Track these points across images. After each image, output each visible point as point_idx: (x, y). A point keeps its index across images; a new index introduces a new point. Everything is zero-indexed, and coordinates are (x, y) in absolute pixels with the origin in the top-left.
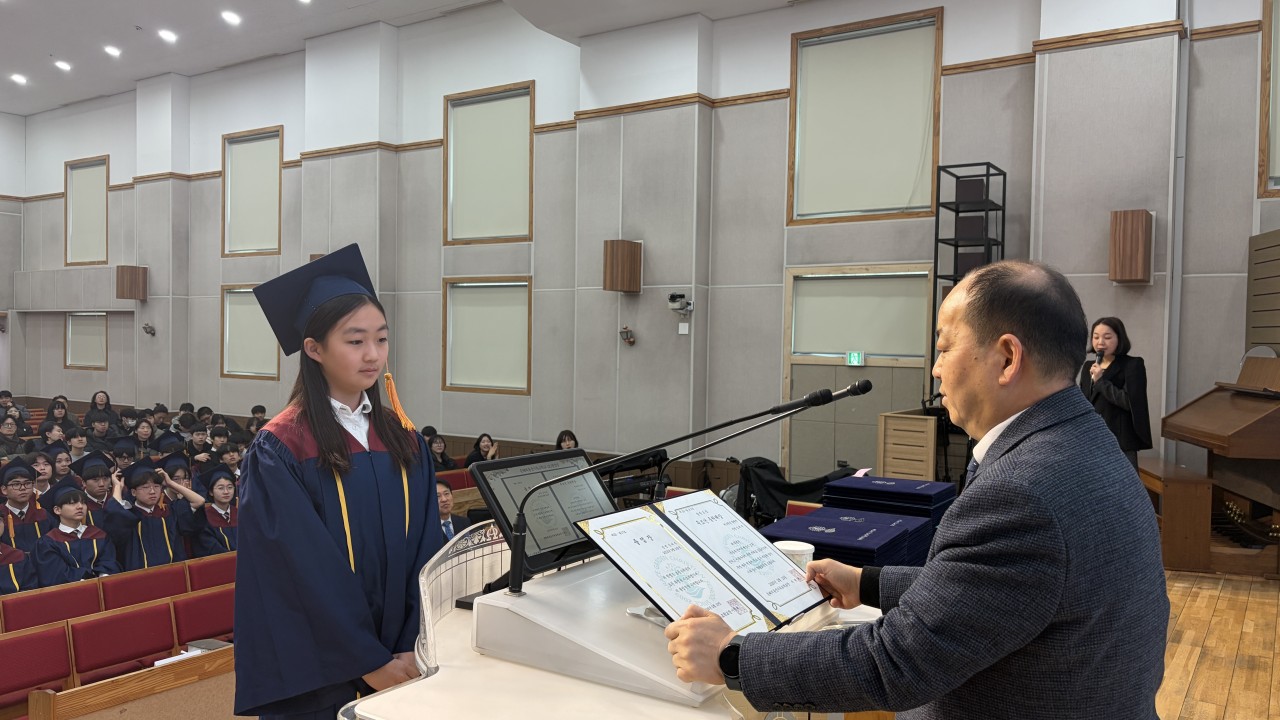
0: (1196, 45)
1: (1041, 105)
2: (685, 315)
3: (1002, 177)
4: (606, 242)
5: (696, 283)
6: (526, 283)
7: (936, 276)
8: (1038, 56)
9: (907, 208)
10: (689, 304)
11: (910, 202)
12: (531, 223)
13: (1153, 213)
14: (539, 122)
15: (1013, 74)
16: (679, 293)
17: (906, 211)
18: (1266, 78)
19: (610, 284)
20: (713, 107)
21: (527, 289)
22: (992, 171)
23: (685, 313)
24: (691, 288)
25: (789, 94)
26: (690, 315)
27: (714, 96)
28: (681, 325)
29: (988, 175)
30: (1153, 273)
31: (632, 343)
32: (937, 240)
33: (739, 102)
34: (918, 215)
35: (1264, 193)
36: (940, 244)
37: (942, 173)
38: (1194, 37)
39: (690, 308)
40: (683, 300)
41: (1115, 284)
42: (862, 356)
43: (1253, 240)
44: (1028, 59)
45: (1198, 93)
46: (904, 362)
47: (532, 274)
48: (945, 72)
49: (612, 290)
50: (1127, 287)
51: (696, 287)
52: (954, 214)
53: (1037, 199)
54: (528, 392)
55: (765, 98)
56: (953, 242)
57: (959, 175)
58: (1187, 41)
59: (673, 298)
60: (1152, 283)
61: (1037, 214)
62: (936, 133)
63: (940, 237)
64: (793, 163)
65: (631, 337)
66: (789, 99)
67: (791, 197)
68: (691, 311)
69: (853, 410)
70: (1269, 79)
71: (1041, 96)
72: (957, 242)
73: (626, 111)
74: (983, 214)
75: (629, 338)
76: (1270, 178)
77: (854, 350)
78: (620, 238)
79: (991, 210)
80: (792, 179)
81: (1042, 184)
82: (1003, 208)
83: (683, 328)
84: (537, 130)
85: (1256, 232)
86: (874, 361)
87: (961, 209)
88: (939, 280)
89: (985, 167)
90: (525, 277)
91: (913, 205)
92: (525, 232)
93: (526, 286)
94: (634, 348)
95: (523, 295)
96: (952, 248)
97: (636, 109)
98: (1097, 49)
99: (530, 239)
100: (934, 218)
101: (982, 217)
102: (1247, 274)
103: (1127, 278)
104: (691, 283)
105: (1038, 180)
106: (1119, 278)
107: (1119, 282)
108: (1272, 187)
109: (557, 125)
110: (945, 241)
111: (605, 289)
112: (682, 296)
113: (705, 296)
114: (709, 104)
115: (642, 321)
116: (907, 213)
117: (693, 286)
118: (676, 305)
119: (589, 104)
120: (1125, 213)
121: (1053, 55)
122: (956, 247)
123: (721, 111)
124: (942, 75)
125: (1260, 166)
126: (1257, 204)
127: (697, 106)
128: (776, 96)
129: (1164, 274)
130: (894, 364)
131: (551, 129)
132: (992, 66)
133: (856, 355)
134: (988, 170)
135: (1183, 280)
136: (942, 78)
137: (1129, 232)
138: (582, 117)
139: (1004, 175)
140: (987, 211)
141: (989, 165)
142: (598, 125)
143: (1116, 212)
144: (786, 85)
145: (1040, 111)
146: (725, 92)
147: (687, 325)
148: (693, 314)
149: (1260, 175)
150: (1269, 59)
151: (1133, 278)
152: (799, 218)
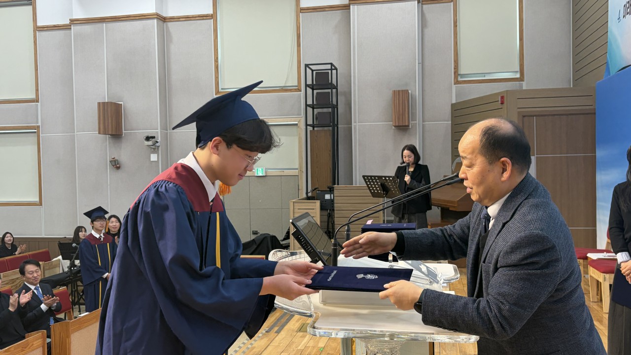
0: (424, 6)
1: (354, 32)
2: (154, 149)
3: (335, 71)
4: (99, 103)
5: (161, 129)
6: (35, 131)
7: (307, 125)
8: (351, 7)
9: (284, 87)
10: (157, 142)
11: (285, 83)
12: (37, 90)
13: (410, 91)
14: (39, 24)
15: (338, 14)
16: (150, 136)
17: (284, 88)
18: (455, 26)
19: (103, 130)
20: (164, 22)
21: (36, 134)
22: (333, 68)
23: (155, 148)
24: (157, 132)
25: (213, 17)
26: (158, 149)
27: (164, 15)
28: (152, 155)
29: (331, 69)
30: (411, 122)
31: (118, 168)
32: (307, 105)
33: (181, 19)
34: (291, 90)
35: (457, 82)
36: (308, 108)
37: (307, 68)
38: (423, 3)
39: (157, 144)
40: (153, 140)
41: (393, 127)
42: (264, 171)
43: (452, 105)
44: (346, 7)
45: (426, 31)
46: (287, 173)
47: (40, 124)
48: (302, 11)
49: (105, 134)
50: (400, 129)
51: (161, 131)
52: (311, 90)
53: (354, 83)
54: (41, 204)
55: (197, 18)
56: (311, 106)
57: (313, 69)
58: (420, 4)
59: (148, 138)
60: (410, 127)
61: (355, 91)
62: (299, 45)
63: (308, 103)
64: (217, 58)
65: (118, 164)
66: (212, 20)
67: (217, 78)
68: (158, 146)
69: (260, 201)
70: (457, 26)
71: (354, 28)
72: (313, 106)
73: (106, 20)
74: (330, 90)
75: (116, 165)
76: (459, 75)
77: (260, 167)
78: (107, 101)
79: (334, 89)
80: (217, 67)
81: (356, 75)
82: (336, 88)
83: (154, 157)
84: (38, 29)
85: (454, 101)
86: (271, 172)
87: (314, 88)
88: (308, 127)
89: (330, 65)
90: (35, 126)
91: (287, 85)
92: (33, 96)
93: (35, 132)
94: (120, 171)
95: (33, 138)
96: (311, 109)
97: (115, 20)
98: (380, 5)
99: (37, 101)
100: (303, 93)
101: (329, 92)
102: (450, 122)
103: (401, 125)
104: (158, 129)
105: (354, 73)
106: (397, 125)
107: (395, 126)
108: (460, 79)
109: (55, 26)
110: (309, 106)
111: (99, 133)
112: (153, 137)
113: (166, 137)
114: (163, 20)
115: (124, 153)
116: (284, 89)
117: (159, 131)
118: (150, 143)
119: (79, 15)
120: (399, 91)
121: (359, 6)
122: (313, 108)
123: (170, 25)
124: (300, 12)
125: (454, 69)
126: (454, 87)
127: (155, 20)
128: (205, 18)
129: (417, 123)
130: (282, 174)
131: (49, 28)
132: (327, 9)
133: (261, 170)
134: (331, 67)
135: (423, 125)
136: (301, 14)
137: (401, 102)
138: (75, 22)
139: (336, 69)
140: (332, 89)
141: (331, 64)
142: (87, 28)
143: (395, 91)
144: (210, 11)
145: (354, 36)
146: (170, 13)
147: (156, 155)
148: (160, 148)
149: (455, 73)
150: (456, 16)
151: (404, 125)
152: (222, 91)
